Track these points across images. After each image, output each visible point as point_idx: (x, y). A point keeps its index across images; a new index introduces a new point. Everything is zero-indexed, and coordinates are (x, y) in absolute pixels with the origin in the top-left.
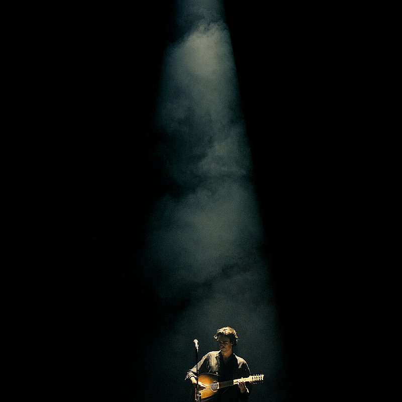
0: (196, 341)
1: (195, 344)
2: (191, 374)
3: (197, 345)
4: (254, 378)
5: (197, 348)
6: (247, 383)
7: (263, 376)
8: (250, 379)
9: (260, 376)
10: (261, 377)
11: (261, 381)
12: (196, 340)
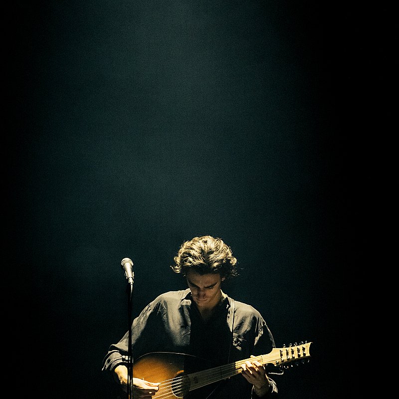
0: (128, 263)
1: (123, 269)
2: (116, 357)
3: (130, 274)
4: (284, 353)
5: (131, 281)
6: (269, 367)
7: (307, 346)
8: (275, 356)
9: (300, 347)
10: (304, 349)
11: (305, 358)
12: (127, 259)
